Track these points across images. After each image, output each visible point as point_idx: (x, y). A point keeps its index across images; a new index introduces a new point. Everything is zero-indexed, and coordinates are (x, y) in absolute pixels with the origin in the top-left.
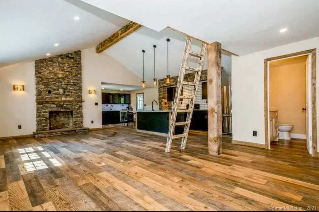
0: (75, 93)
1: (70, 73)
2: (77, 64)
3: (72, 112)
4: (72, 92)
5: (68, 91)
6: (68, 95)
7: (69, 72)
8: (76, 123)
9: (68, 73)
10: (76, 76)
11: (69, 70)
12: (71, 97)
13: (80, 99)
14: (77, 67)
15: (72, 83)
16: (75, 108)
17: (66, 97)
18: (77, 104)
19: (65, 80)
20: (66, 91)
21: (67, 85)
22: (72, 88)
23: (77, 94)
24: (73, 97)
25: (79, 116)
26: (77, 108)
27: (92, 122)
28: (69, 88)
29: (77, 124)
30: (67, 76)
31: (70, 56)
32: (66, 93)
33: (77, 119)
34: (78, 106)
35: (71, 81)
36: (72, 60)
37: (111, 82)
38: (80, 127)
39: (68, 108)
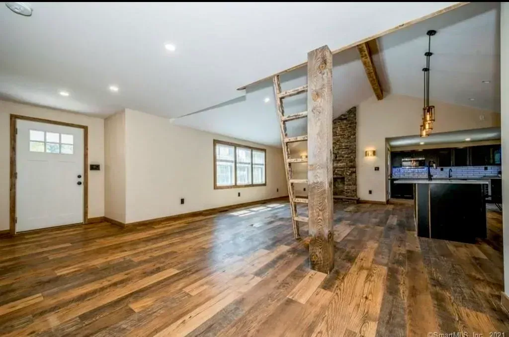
0: (347, 157)
1: (342, 137)
2: (351, 124)
3: (343, 178)
4: (343, 157)
5: (339, 157)
6: (339, 160)
7: (341, 135)
8: (347, 191)
9: (339, 137)
10: (348, 138)
11: (341, 133)
12: (342, 162)
13: (352, 164)
14: (350, 127)
15: (344, 147)
16: (346, 174)
17: (338, 163)
18: (349, 170)
19: (337, 144)
20: (338, 156)
21: (339, 149)
22: (343, 153)
23: (349, 158)
24: (344, 163)
25: (351, 183)
26: (348, 174)
27: (370, 192)
28: (340, 152)
29: (349, 192)
30: (338, 141)
31: (343, 117)
32: (337, 159)
33: (349, 186)
34: (350, 172)
35: (343, 145)
36: (345, 122)
37: (400, 135)
38: (352, 196)
39: (339, 174)
